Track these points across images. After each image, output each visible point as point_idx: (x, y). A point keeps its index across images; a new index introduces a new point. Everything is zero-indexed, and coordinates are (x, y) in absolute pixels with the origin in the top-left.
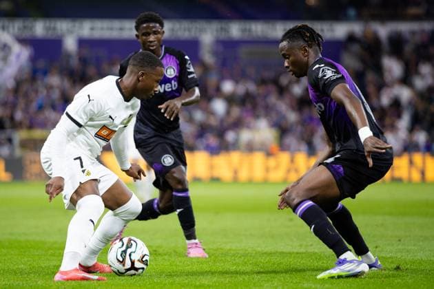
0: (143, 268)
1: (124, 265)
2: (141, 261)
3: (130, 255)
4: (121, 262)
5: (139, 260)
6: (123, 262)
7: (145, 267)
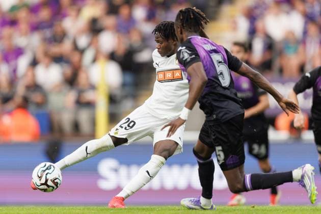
0: (53, 187)
1: (40, 180)
2: (53, 181)
3: (47, 174)
4: (40, 177)
5: (51, 180)
6: (40, 178)
7: (55, 187)
